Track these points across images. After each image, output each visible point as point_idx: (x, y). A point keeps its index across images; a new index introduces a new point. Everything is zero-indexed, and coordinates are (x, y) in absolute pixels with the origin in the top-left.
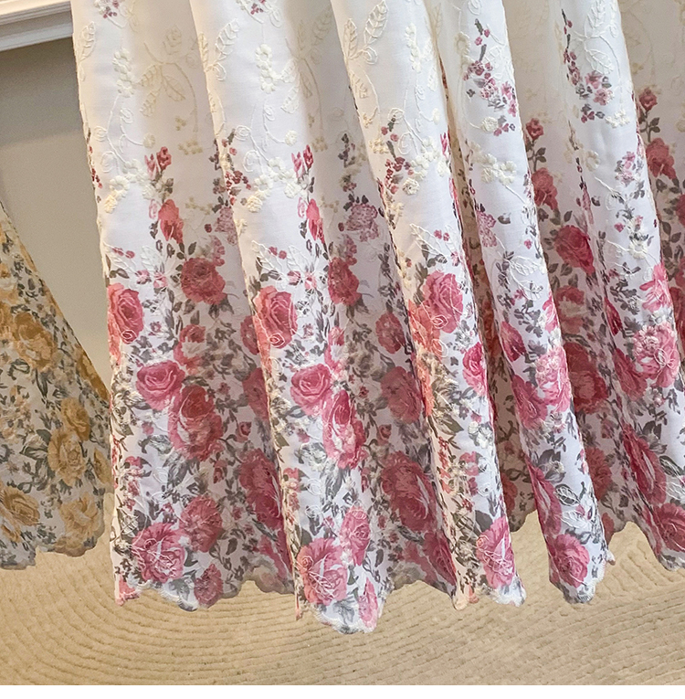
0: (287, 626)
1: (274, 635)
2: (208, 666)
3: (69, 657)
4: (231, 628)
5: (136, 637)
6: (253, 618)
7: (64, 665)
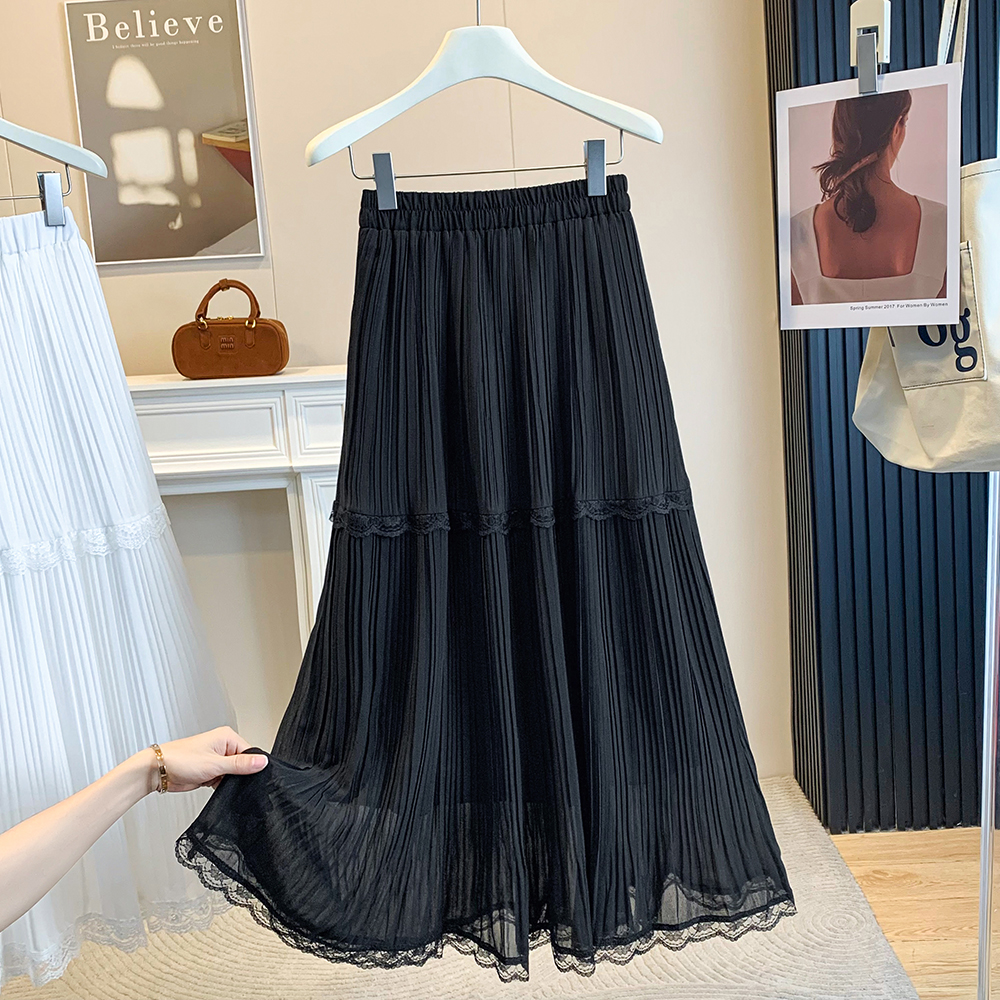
0: (320, 972)
1: (310, 977)
2: (258, 991)
3: (152, 970)
4: (278, 966)
5: (205, 963)
6: (295, 961)
7: (148, 976)
